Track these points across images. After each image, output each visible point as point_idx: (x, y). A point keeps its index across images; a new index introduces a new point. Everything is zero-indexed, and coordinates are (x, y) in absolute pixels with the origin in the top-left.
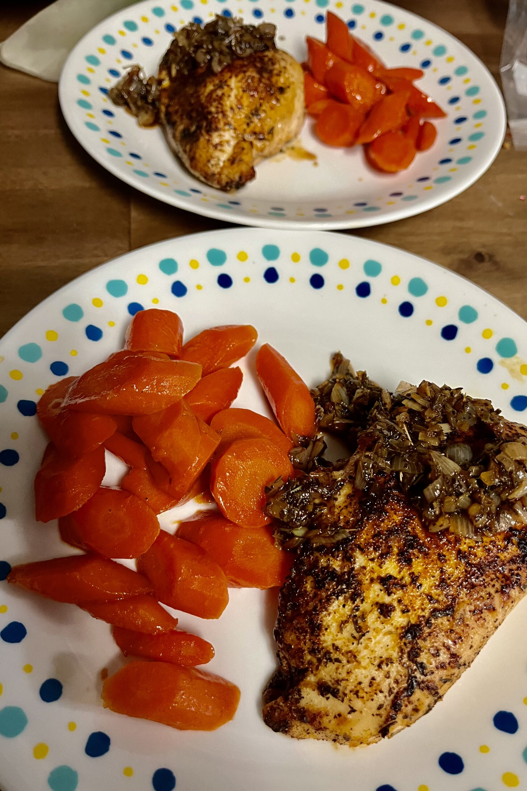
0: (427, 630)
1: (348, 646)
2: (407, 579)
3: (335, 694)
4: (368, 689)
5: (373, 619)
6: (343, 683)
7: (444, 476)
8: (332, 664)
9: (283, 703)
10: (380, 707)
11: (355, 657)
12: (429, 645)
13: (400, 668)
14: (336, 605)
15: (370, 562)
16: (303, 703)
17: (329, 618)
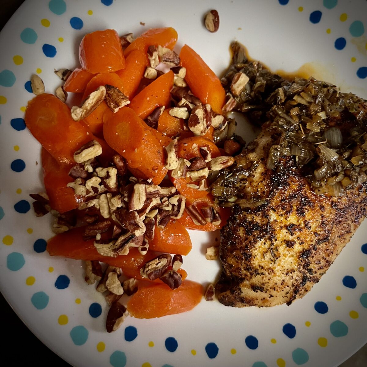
0: (314, 252)
1: (268, 265)
2: (303, 225)
3: (261, 289)
4: (280, 286)
5: (282, 249)
6: (266, 285)
7: (328, 162)
8: (259, 275)
9: (231, 295)
10: (287, 293)
11: (273, 271)
12: (315, 260)
13: (298, 274)
14: (260, 243)
15: (279, 217)
16: (243, 295)
17: (256, 251)
